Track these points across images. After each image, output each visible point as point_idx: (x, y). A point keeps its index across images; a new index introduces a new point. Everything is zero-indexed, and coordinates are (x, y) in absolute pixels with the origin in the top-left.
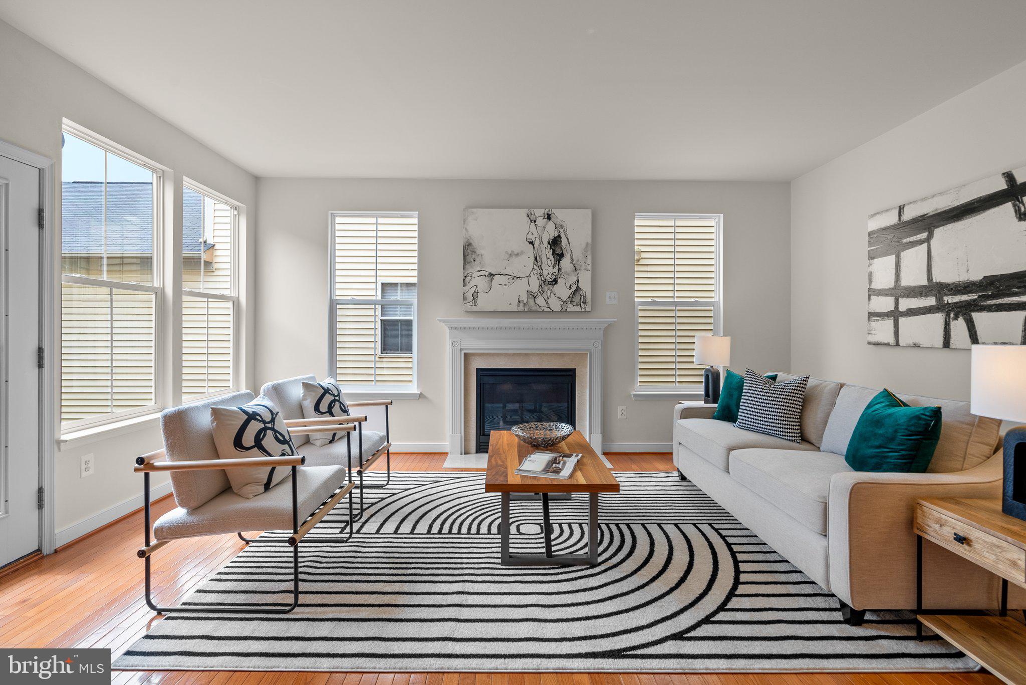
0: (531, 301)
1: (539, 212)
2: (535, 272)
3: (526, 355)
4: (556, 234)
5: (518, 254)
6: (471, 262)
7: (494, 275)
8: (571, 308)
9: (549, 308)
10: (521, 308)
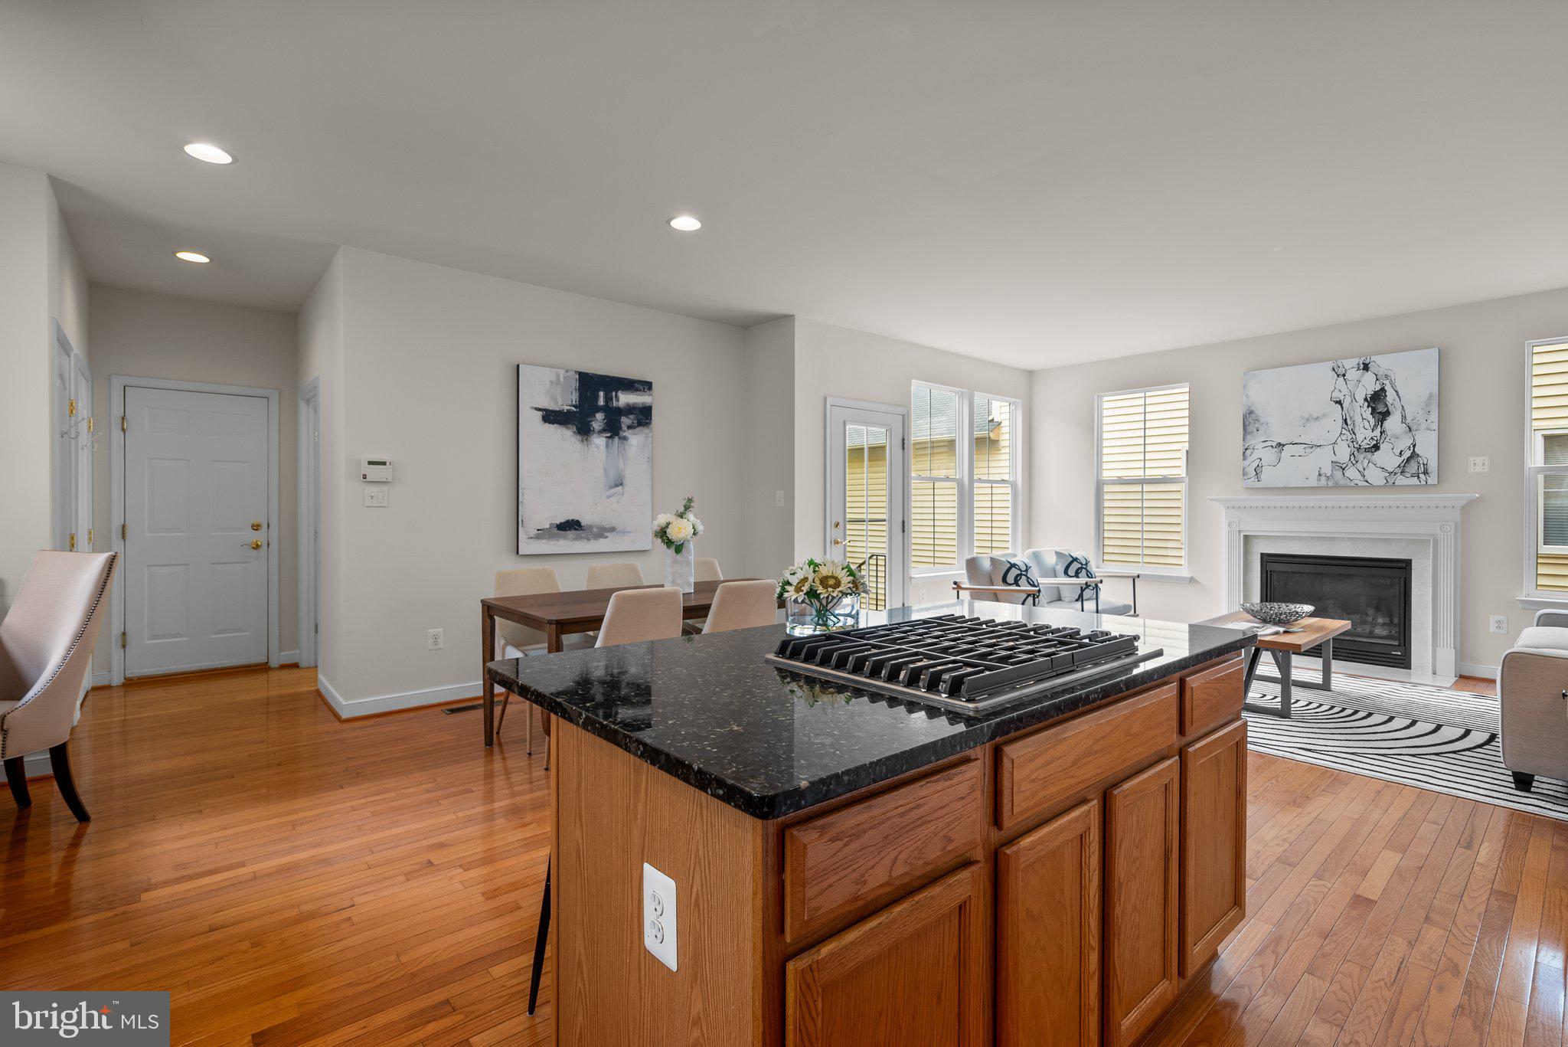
0: (1338, 474)
1: (1350, 364)
2: (1344, 438)
3: (1332, 539)
4: (1378, 387)
5: (1318, 418)
6: (1252, 432)
7: (1284, 445)
8: (1401, 480)
9: (1367, 481)
10: (1323, 482)
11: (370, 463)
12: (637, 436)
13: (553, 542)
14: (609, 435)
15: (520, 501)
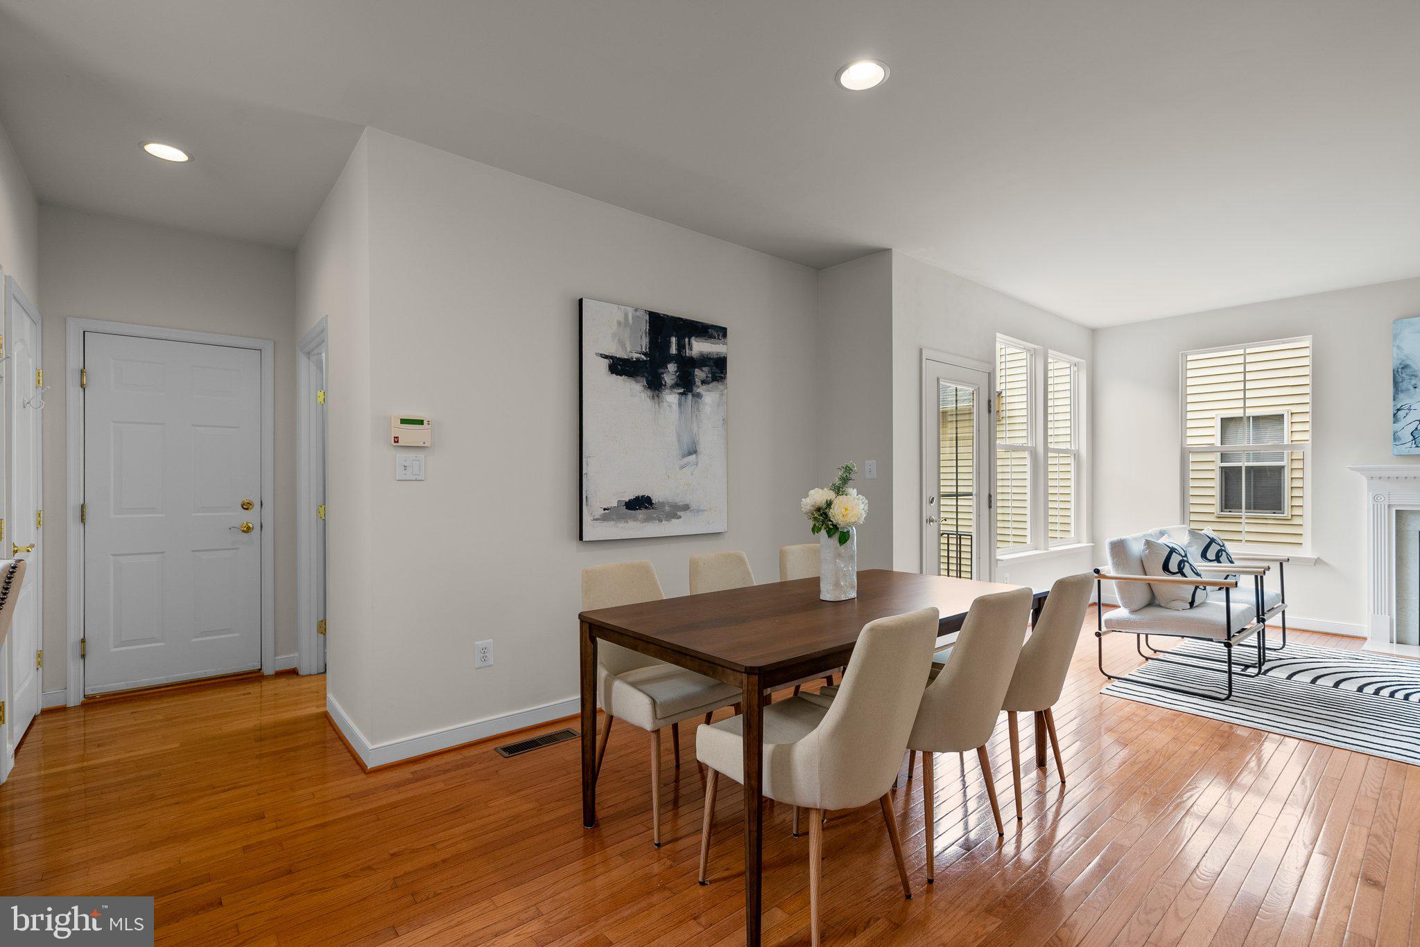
6: (1408, 390)
11: (403, 421)
12: (712, 394)
13: (621, 525)
14: (682, 391)
15: (584, 472)
